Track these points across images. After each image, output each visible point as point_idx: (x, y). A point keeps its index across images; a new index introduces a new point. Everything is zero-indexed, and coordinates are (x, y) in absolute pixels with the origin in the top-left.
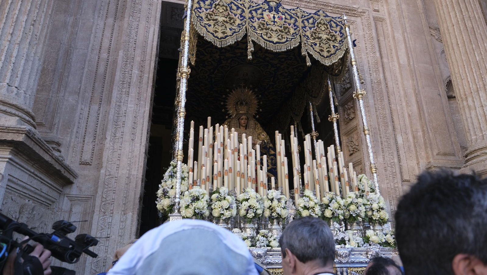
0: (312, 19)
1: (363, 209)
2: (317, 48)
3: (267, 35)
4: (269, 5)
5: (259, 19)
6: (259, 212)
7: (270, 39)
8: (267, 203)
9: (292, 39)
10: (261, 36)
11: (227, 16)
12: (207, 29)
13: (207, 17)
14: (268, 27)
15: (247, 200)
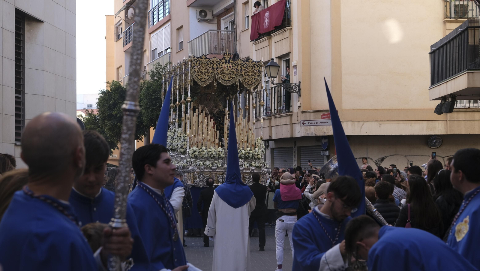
0: (245, 65)
1: (251, 155)
2: (246, 81)
3: (223, 77)
4: (225, 60)
5: (220, 68)
6: (215, 155)
7: (225, 79)
8: (218, 153)
9: (235, 77)
10: (221, 78)
11: (206, 69)
12: (198, 78)
13: (198, 71)
14: (224, 72)
15: (211, 151)
